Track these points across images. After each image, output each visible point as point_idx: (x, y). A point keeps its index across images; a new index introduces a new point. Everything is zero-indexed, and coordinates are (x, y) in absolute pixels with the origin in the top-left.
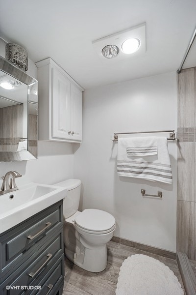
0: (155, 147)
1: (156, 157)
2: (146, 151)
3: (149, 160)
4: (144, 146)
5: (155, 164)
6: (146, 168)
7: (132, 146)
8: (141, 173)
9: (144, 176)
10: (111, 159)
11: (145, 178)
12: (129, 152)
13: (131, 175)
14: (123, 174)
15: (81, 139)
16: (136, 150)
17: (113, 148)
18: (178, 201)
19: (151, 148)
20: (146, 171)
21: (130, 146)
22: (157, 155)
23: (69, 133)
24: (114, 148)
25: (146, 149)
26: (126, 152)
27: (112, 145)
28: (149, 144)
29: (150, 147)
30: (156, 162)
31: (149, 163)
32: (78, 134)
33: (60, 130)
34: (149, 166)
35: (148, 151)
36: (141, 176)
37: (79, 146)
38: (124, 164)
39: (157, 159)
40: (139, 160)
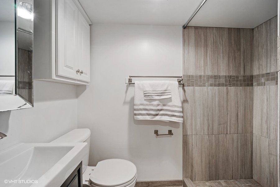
0: (169, 90)
1: (170, 99)
2: (162, 94)
3: (164, 102)
4: (160, 89)
5: (169, 106)
6: (161, 110)
7: (148, 89)
8: (157, 115)
9: (160, 118)
10: (125, 103)
11: (161, 119)
12: (146, 95)
13: (148, 118)
14: (140, 118)
15: (88, 80)
16: (153, 93)
17: (126, 92)
18: (183, 136)
19: (166, 92)
20: (161, 112)
21: (147, 89)
22: (171, 98)
23: (78, 71)
24: (128, 92)
25: (162, 92)
26: (143, 95)
27: (125, 88)
28: (164, 88)
29: (165, 90)
30: (170, 104)
31: (164, 105)
32: (86, 74)
33: (67, 66)
34: (165, 108)
35: (163, 94)
36: (157, 118)
37: (85, 89)
38: (141, 107)
39: (171, 101)
40: (156, 103)
